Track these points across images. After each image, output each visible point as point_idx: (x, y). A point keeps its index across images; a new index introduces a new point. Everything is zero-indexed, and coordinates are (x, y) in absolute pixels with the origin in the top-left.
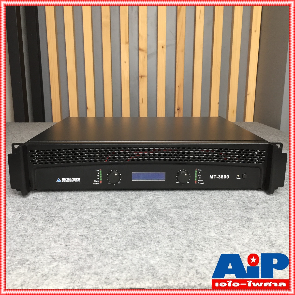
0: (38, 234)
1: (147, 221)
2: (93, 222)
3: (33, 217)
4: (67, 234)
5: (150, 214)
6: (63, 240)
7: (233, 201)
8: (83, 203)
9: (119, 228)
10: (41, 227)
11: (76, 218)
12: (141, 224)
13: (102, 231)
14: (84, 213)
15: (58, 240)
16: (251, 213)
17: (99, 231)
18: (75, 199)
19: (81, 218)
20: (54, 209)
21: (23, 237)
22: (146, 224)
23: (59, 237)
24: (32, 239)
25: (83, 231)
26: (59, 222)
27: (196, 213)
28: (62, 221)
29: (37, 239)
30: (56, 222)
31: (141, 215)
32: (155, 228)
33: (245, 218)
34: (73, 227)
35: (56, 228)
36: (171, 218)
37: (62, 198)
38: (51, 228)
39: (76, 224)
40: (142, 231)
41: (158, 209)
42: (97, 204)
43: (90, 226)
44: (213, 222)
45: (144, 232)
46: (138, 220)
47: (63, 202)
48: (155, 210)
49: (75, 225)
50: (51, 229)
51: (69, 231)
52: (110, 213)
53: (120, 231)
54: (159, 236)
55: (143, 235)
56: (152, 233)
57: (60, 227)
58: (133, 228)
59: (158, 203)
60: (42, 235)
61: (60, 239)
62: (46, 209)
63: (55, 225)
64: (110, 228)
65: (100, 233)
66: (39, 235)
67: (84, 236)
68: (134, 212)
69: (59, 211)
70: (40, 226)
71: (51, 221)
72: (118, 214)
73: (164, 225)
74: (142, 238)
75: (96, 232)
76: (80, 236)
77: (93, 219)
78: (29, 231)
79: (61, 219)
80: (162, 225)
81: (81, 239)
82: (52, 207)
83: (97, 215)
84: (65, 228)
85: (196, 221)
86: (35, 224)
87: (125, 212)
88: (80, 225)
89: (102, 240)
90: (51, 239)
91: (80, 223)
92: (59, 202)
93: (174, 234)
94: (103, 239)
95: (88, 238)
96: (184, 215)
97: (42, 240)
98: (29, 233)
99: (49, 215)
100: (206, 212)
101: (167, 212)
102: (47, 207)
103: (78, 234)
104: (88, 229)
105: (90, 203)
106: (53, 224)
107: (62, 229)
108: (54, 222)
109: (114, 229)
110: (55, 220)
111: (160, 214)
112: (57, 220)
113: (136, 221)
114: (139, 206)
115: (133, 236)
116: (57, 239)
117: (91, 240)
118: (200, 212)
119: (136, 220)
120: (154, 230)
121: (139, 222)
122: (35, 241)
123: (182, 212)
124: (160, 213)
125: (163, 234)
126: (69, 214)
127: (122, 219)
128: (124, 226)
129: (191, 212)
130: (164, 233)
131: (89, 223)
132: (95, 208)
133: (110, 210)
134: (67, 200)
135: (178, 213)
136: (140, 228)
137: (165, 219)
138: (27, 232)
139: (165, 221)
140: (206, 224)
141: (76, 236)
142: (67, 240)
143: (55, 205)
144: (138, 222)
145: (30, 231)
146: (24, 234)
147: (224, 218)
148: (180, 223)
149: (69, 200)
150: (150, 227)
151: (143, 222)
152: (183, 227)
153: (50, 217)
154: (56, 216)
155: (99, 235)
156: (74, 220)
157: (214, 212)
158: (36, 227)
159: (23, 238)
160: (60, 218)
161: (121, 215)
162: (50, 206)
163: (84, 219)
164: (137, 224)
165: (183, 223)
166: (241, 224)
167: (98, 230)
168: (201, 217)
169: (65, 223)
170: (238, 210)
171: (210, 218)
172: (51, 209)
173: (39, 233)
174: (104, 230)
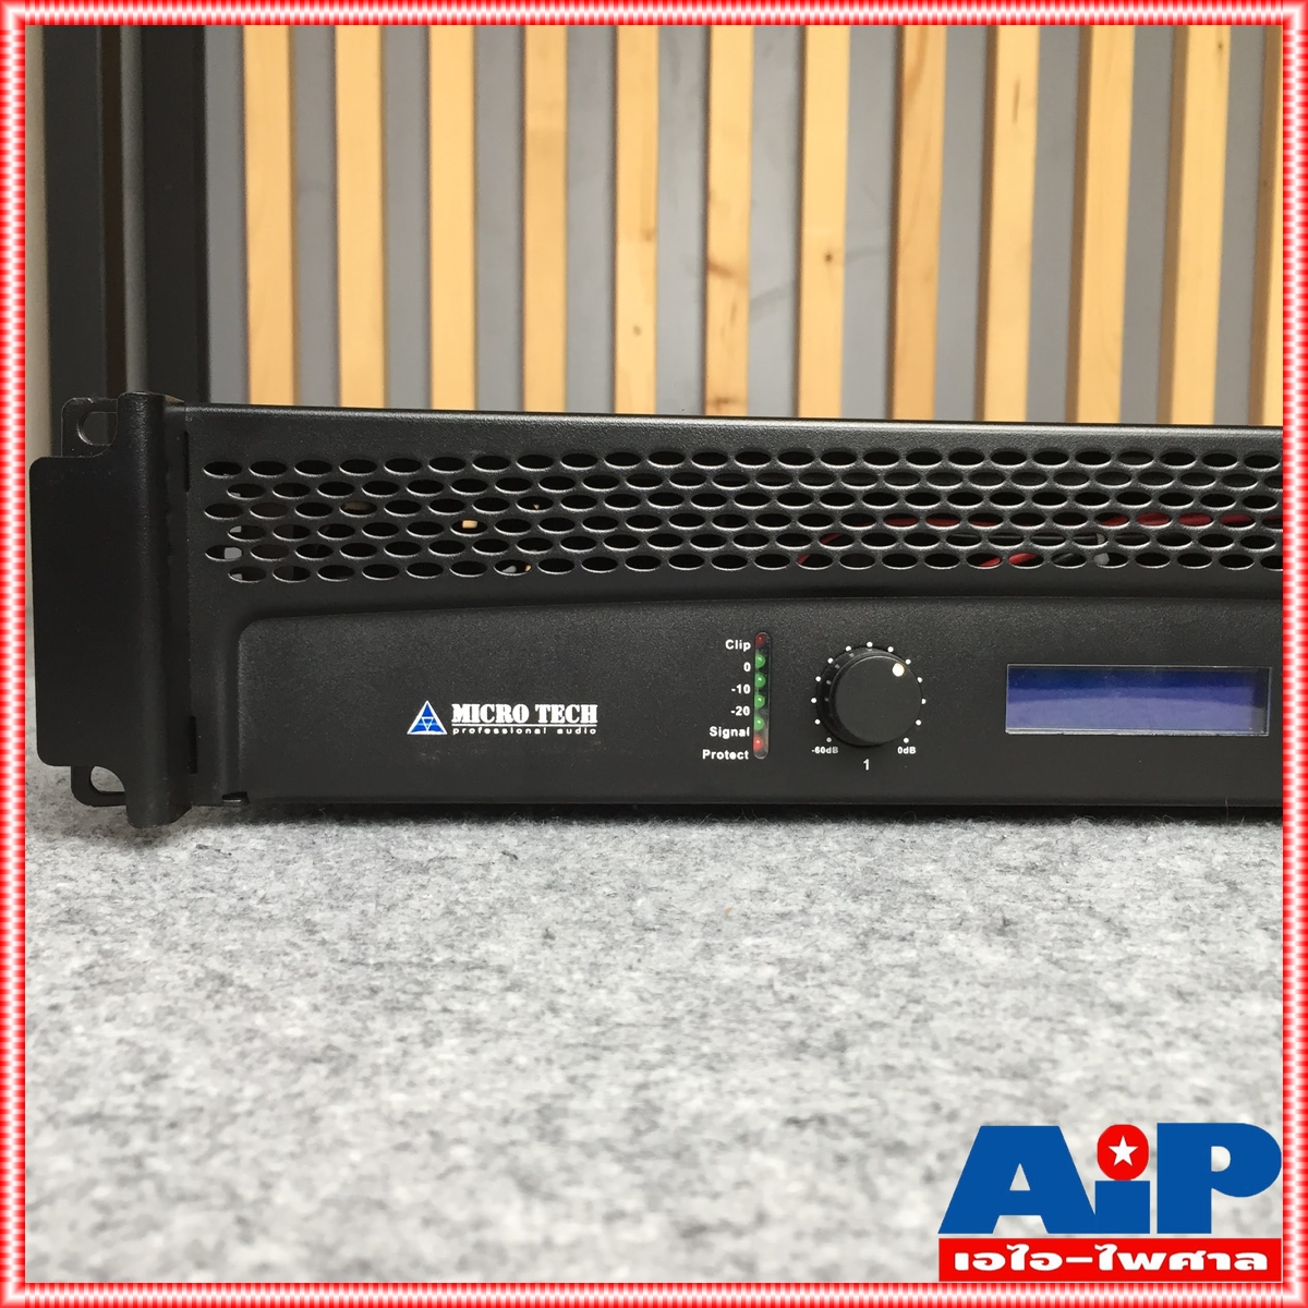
0: (298, 1104)
3: (215, 964)
10: (303, 1039)
21: (119, 1127)
23: (554, 1137)
24: (226, 1155)
26: (482, 1007)
29: (292, 1155)
57: (510, 1044)
60: (340, 1109)
62: (317, 916)
63: (456, 1027)
66: (313, 1117)
69: (443, 928)
70: (295, 1031)
71: (402, 997)
76: (792, 1129)
78: (189, 1071)
79: (494, 982)
82: (371, 904)
86: (234, 1018)
90: (460, 1153)
92: (424, 879)
97: (353, 1166)
98: (190, 1092)
99: (369, 955)
102: (325, 906)
107: (549, 1061)
108: (435, 1007)
109: (1122, 1072)
110: (440, 986)
112: (461, 989)
116: (539, 1155)
122: (279, 1175)
126: (550, 947)
127: (1107, 989)
128: (1187, 1041)
132: (770, 917)
138: (167, 1083)
142: (668, 1165)
143: (394, 891)
145: (193, 1079)
146: (134, 1098)
153: (379, 967)
154: (437, 959)
158: (258, 1043)
159: (124, 1141)
173: (300, 1095)
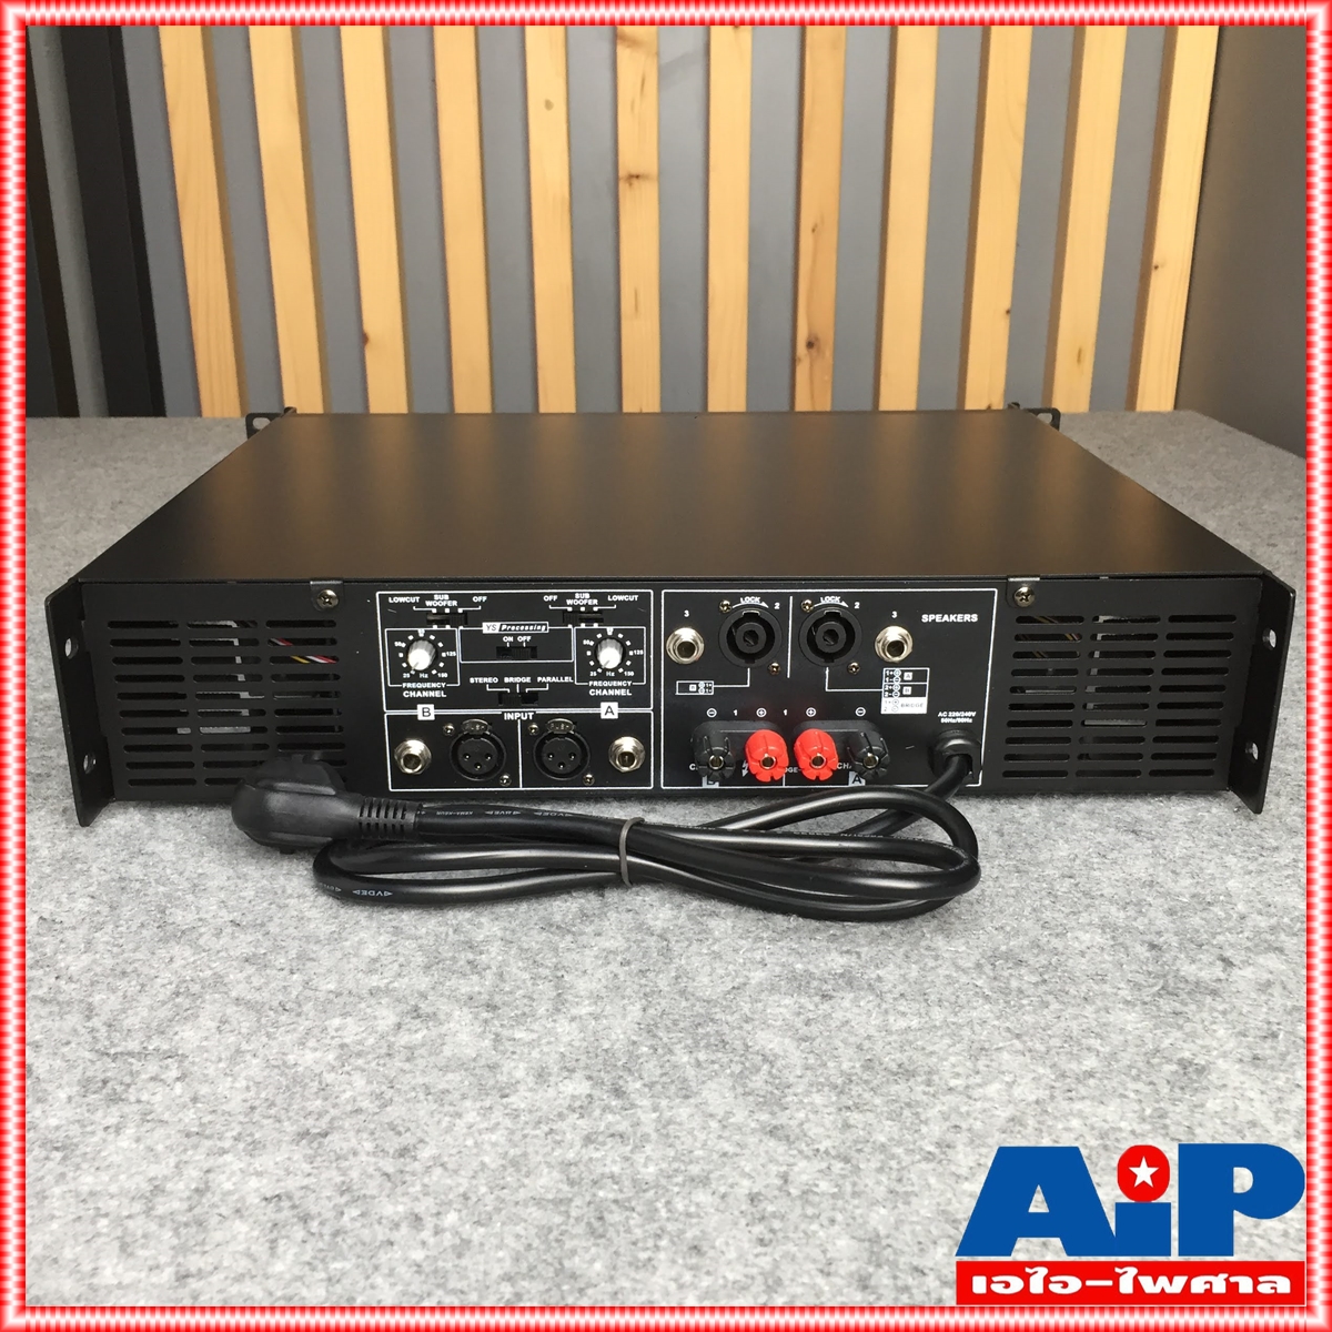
1: (638, 1085)
2: (344, 1091)
4: (193, 1187)
5: (655, 1036)
6: (167, 1235)
7: (1099, 939)
8: (299, 957)
9: (486, 1137)
10: (56, 1129)
11: (255, 1061)
12: (606, 1109)
13: (389, 1166)
14: (304, 1024)
15: (140, 1233)
17: (373, 1160)
18: (262, 925)
19: (284, 1063)
20: (145, 1000)
22: (633, 1106)
25: (282, 1165)
26: (159, 1097)
27: (902, 1023)
28: (178, 1089)
30: (145, 1097)
31: (606, 1046)
32: (677, 1142)
34: (234, 1133)
35: (138, 1140)
36: (766, 1067)
37: (191, 917)
38: (111, 1137)
39: (253, 1108)
40: (609, 1159)
41: (698, 999)
42: (375, 960)
43: (323, 1124)
44: (993, 1089)
45: (616, 1169)
46: (589, 1078)
47: (198, 949)
48: (684, 1004)
49: (241, 1118)
50: (112, 1148)
51: (210, 1163)
52: (443, 1029)
53: (487, 1159)
54: (698, 1205)
55: (611, 1196)
56: (663, 1181)
57: (160, 1132)
58: (559, 1143)
59: (700, 954)
60: (58, 1190)
61: (153, 1227)
62: (97, 998)
63: (137, 1117)
64: (432, 1143)
65: (379, 1179)
67: (285, 1204)
68: (573, 1019)
69: (164, 1013)
70: (54, 1122)
71: (119, 1089)
72: (481, 1035)
73: (729, 1114)
74: (606, 1215)
75: (354, 1174)
77: (348, 1073)
79: (174, 1073)
80: (721, 1114)
81: (270, 1225)
82: (134, 983)
83: (371, 1041)
84: (185, 1140)
85: (899, 1089)
87: (520, 1019)
88: (271, 1120)
89: (381, 1233)
90: (103, 1224)
91: (273, 1104)
92: (176, 950)
93: (780, 1189)
94: (391, 1229)
95: (305, 1219)
96: (838, 1043)
99: (113, 1045)
100: (954, 1020)
101: (747, 1020)
102: (104, 986)
103: (257, 1190)
104: (315, 1145)
105: (339, 954)
106: (126, 1109)
107: (172, 1149)
108: (133, 1099)
109: (454, 1151)
110: (144, 1076)
111: (707, 1034)
112: (153, 1079)
113: (577, 1087)
114: (600, 973)
115: (558, 1202)
117: (321, 1235)
118: (923, 1021)
119: (579, 1075)
120: (672, 1154)
121: (594, 1092)
123: (827, 1016)
124: (711, 1028)
125: (723, 1189)
126: (220, 1032)
127: (505, 1070)
128: (508, 1122)
129: (875, 1020)
130: (730, 1181)
131: (326, 1099)
132: (364, 992)
133: (444, 1007)
134: (219, 933)
135: (807, 1023)
136: (601, 1139)
137: (737, 1069)
139: (734, 1088)
140: (956, 1110)
141: (242, 1199)
142: (194, 1229)
143: (151, 966)
144: (590, 1096)
147: (1054, 1066)
148: (818, 1099)
149: (229, 930)
150: (654, 1136)
151: (618, 1092)
152: (834, 1133)
153: (115, 1057)
154: (151, 1048)
155: (373, 1197)
156: (241, 1083)
157: (998, 1018)
160: (167, 1067)
161: (497, 1038)
162: (124, 973)
163: (300, 1069)
164: (583, 1108)
165: (834, 1099)
166: (1148, 1112)
167: (368, 1154)
168: (932, 1053)
169: (195, 1100)
171: (981, 1065)
172: (125, 997)
174: (403, 1152)
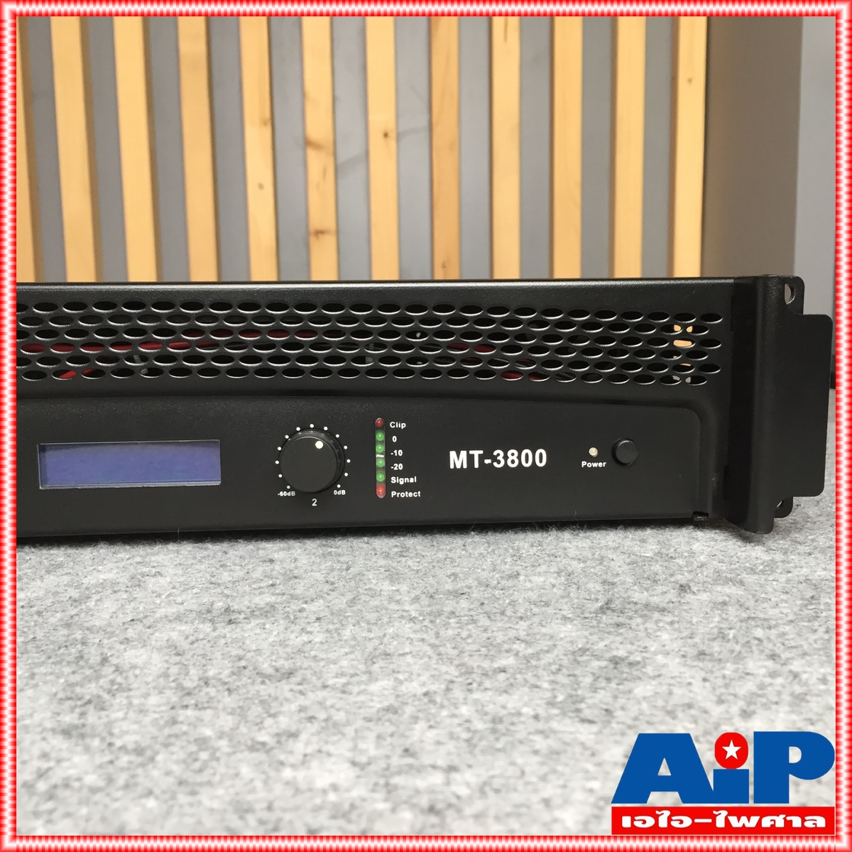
16: (642, 634)
33: (598, 658)
166: (560, 698)
170: (565, 618)
